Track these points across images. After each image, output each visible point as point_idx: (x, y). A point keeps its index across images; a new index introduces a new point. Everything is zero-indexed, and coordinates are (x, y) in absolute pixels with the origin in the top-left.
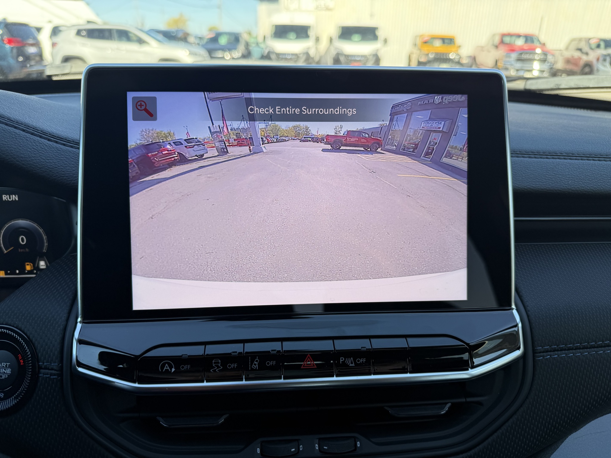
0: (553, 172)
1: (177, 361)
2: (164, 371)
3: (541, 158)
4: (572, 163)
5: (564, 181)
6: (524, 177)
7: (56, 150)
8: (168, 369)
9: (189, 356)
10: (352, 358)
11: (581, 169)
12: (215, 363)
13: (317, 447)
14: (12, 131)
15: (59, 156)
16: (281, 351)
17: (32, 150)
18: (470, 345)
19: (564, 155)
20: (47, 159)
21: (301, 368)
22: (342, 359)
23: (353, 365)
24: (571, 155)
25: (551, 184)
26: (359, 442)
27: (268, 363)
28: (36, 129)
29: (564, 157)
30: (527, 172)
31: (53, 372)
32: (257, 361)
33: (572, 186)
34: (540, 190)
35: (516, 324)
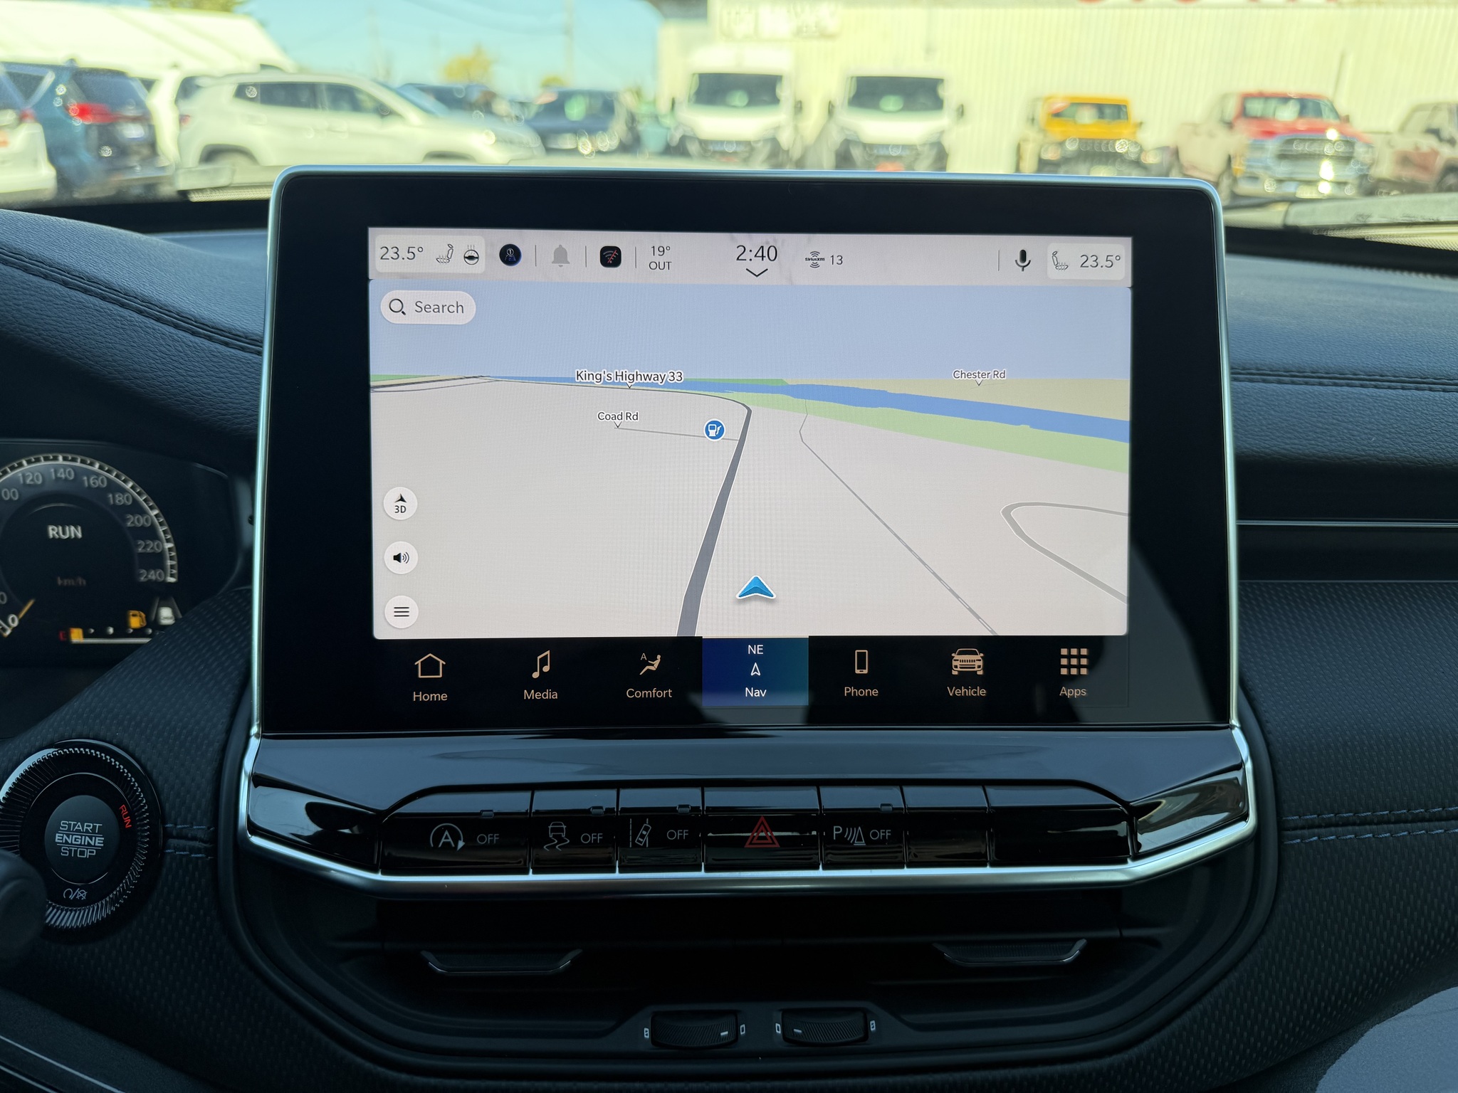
0: (1335, 417)
1: (470, 824)
2: (440, 846)
3: (1306, 383)
4: (1380, 396)
5: (1358, 438)
6: (1264, 428)
7: (210, 356)
8: (449, 843)
9: (496, 814)
10: (860, 828)
11: (1400, 411)
12: (553, 830)
13: (778, 1030)
14: (115, 312)
15: (216, 370)
17: (159, 354)
18: (1132, 807)
19: (1362, 376)
20: (190, 376)
22: (838, 830)
23: (863, 843)
24: (1378, 377)
25: (1328, 443)
26: (874, 1022)
27: (672, 835)
28: (166, 308)
29: (1361, 382)
30: (1271, 415)
31: (197, 844)
32: (646, 829)
33: (1378, 449)
34: (1302, 457)
35: (1239, 762)
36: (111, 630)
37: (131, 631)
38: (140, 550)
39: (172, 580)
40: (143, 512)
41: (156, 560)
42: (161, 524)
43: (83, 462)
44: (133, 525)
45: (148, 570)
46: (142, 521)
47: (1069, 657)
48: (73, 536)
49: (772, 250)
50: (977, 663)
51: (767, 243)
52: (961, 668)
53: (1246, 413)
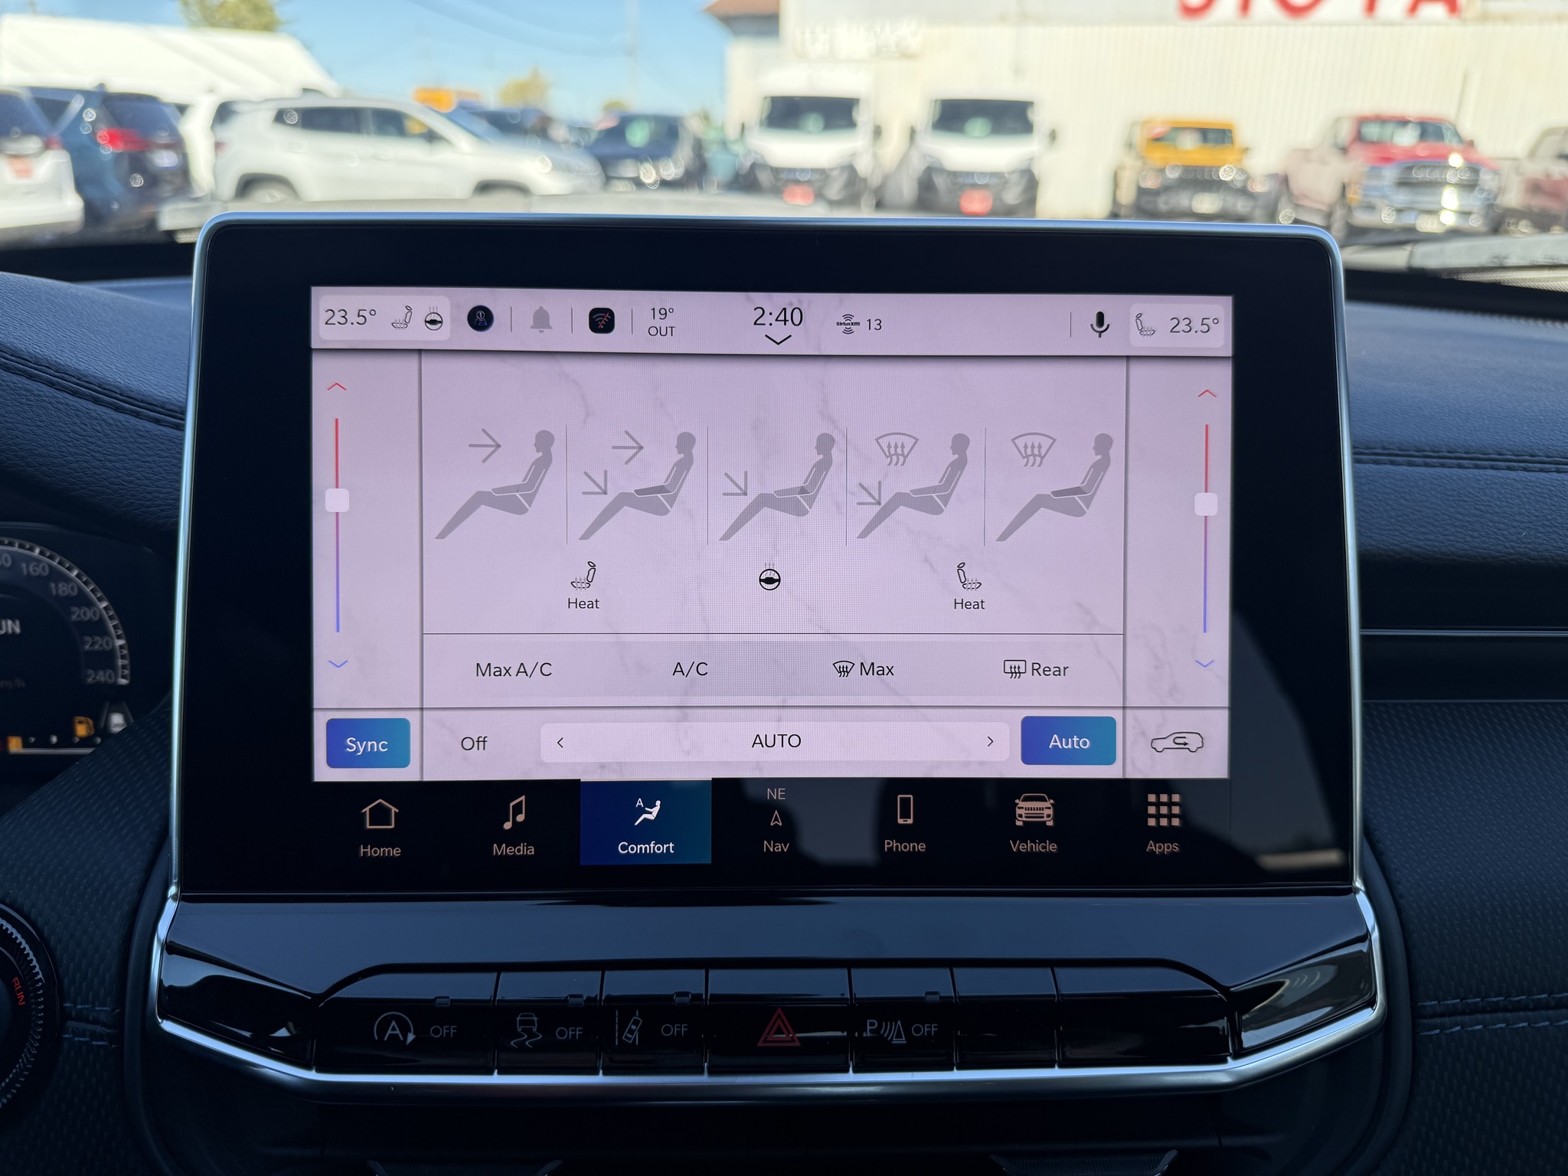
0: (1477, 507)
1: (421, 1011)
2: (385, 1039)
3: (1443, 465)
4: (1531, 482)
5: (1506, 532)
6: (1393, 520)
7: (135, 436)
8: (397, 1035)
9: (453, 1001)
10: (899, 1022)
11: (1556, 499)
12: (522, 1023)
15: (142, 452)
16: (704, 997)
17: (71, 435)
18: (1232, 992)
19: (1509, 456)
20: (107, 460)
21: (758, 1045)
22: (872, 1024)
23: (903, 1041)
24: (1528, 458)
25: (1469, 539)
27: (667, 1030)
28: (86, 380)
29: (1507, 464)
30: (1401, 505)
31: (99, 1029)
32: (636, 1023)
33: (1530, 546)
34: (1438, 556)
35: (1364, 933)
36: (54, 739)
37: (77, 740)
38: (87, 647)
39: (124, 682)
40: (90, 604)
41: (106, 659)
42: (111, 618)
43: (21, 546)
44: (79, 619)
45: (96, 670)
46: (90, 614)
47: (1158, 804)
48: (10, 631)
49: (797, 313)
50: (1047, 812)
51: (791, 304)
52: (1026, 817)
53: (1370, 503)
